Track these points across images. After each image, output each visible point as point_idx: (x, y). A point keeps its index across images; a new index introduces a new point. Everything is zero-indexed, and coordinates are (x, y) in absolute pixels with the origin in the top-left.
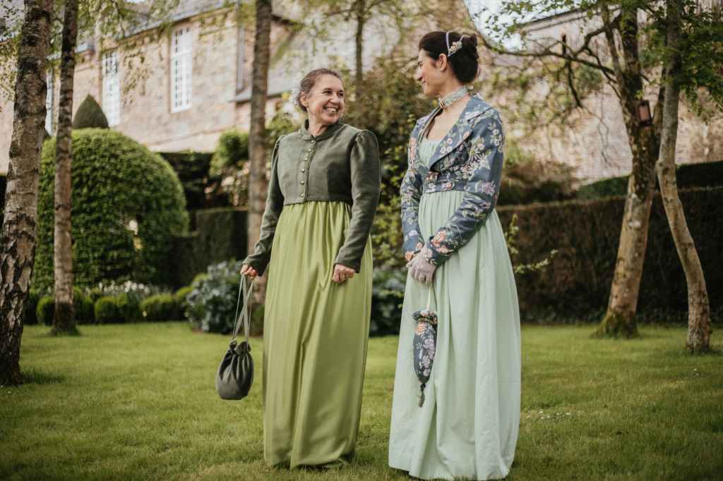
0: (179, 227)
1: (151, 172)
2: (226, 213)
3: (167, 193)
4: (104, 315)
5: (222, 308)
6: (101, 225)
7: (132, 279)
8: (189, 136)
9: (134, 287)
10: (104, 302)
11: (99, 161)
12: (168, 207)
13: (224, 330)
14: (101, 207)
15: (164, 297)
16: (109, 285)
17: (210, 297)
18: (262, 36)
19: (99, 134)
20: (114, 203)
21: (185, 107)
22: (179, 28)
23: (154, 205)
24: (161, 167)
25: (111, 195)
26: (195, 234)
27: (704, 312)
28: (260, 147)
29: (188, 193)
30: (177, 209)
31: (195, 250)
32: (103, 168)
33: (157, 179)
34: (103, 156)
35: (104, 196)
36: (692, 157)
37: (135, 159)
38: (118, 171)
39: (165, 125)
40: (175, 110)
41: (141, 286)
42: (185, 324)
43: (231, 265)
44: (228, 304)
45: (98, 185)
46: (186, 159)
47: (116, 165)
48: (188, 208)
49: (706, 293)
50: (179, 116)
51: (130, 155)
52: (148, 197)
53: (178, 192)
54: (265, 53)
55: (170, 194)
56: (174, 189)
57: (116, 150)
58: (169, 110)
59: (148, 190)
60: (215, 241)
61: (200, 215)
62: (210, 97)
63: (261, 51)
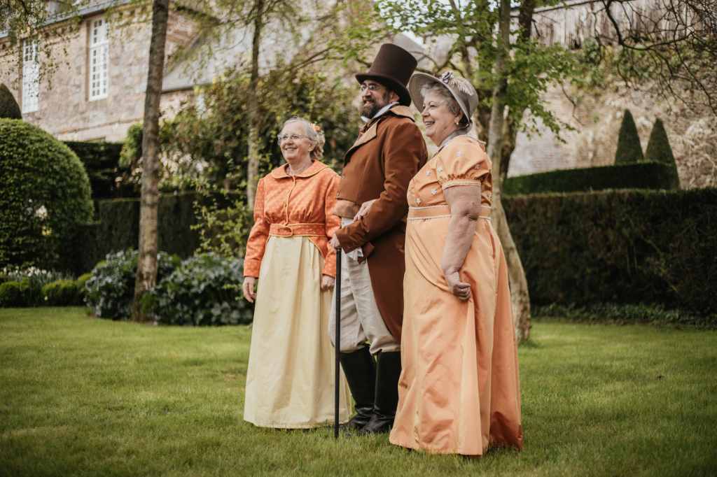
0: (84, 214)
1: (58, 162)
2: (127, 203)
3: (73, 182)
4: (7, 298)
5: (114, 295)
6: (7, 212)
7: (36, 265)
8: (106, 124)
9: (38, 272)
10: (8, 286)
11: (7, 151)
12: (74, 196)
13: (116, 315)
14: (7, 193)
15: (64, 283)
16: (13, 269)
17: (103, 283)
18: (157, 40)
19: (8, 123)
20: (20, 191)
21: (102, 96)
22: (97, 19)
23: (60, 194)
24: (68, 157)
25: (18, 183)
26: (97, 223)
27: (525, 309)
28: (152, 144)
29: (94, 182)
30: (82, 198)
31: (98, 238)
32: (11, 157)
33: (63, 168)
34: (11, 146)
35: (10, 185)
36: (578, 161)
37: (42, 149)
38: (26, 160)
39: (82, 113)
40: (92, 98)
41: (44, 272)
42: (82, 309)
43: (127, 253)
44: (120, 290)
45: (6, 173)
46: (96, 149)
47: (23, 154)
48: (94, 196)
49: (527, 292)
50: (96, 105)
51: (37, 145)
52: (53, 186)
53: (84, 181)
54: (160, 55)
55: (76, 183)
56: (80, 179)
57: (23, 140)
58: (87, 99)
59: (54, 178)
60: (116, 229)
61: (104, 205)
62: (127, 87)
63: (156, 53)
